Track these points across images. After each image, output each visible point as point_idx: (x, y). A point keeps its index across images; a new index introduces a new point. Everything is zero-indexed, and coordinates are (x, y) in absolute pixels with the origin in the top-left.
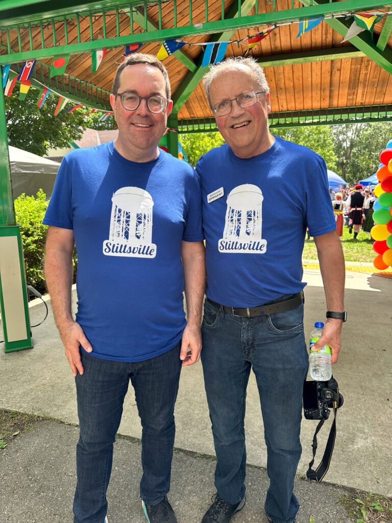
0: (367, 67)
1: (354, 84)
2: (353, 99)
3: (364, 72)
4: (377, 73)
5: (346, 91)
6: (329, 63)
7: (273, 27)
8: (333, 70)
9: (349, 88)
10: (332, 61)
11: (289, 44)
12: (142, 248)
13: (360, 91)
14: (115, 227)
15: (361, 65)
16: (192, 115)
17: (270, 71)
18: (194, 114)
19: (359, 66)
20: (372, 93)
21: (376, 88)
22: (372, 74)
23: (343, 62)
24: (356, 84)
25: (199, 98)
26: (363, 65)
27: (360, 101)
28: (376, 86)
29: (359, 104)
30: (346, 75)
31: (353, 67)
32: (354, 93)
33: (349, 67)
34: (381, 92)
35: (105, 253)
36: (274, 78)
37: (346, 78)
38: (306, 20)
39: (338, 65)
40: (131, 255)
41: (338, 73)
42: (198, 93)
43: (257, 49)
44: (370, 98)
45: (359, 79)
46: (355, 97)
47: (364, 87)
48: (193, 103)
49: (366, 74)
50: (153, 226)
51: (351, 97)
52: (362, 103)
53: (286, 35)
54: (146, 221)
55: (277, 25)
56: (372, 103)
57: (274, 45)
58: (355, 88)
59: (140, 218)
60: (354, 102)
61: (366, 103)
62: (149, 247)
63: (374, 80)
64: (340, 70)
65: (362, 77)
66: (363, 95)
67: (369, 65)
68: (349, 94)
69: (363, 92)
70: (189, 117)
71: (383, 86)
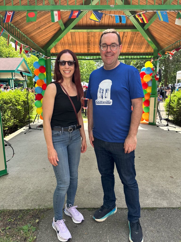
0: (137, 36)
1: (130, 43)
2: (129, 49)
3: (135, 38)
4: (140, 39)
5: (127, 46)
6: (123, 33)
7: (145, 12)
8: (124, 36)
9: (128, 44)
10: (124, 32)
11: (108, 23)
12: (107, 101)
13: (132, 46)
14: (99, 95)
15: (135, 35)
16: (57, 52)
17: (97, 34)
18: (57, 51)
19: (134, 36)
20: (137, 48)
21: (139, 46)
22: (138, 40)
23: (128, 33)
24: (132, 43)
25: (62, 44)
26: (136, 35)
27: (132, 51)
28: (139, 44)
29: (131, 52)
30: (128, 39)
31: (132, 36)
32: (130, 47)
33: (130, 36)
34: (140, 47)
35: (96, 104)
36: (98, 37)
37: (128, 40)
38: (159, 11)
39: (126, 34)
40: (103, 104)
41: (125, 38)
42: (62, 41)
43: (94, 23)
44: (136, 50)
45: (133, 41)
46: (130, 49)
47: (134, 45)
48: (58, 46)
49: (136, 39)
50: (111, 93)
51: (128, 49)
52: (132, 52)
53: (107, 18)
54: (108, 91)
55: (147, 11)
56: (136, 52)
57: (102, 22)
58: (131, 45)
59: (106, 91)
60: (129, 51)
61: (134, 52)
62: (109, 101)
63: (138, 42)
64: (126, 36)
65: (134, 40)
66: (133, 48)
67: (138, 35)
68: (128, 48)
69: (134, 47)
70: (55, 52)
71: (141, 45)
